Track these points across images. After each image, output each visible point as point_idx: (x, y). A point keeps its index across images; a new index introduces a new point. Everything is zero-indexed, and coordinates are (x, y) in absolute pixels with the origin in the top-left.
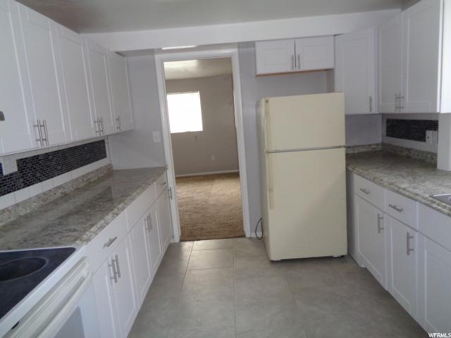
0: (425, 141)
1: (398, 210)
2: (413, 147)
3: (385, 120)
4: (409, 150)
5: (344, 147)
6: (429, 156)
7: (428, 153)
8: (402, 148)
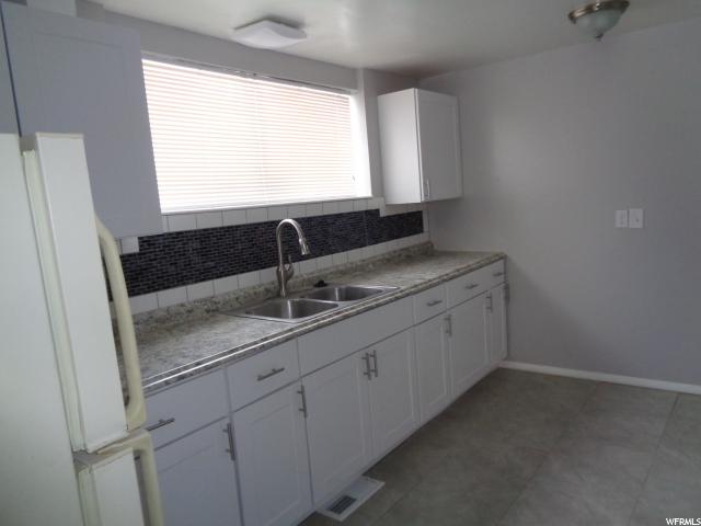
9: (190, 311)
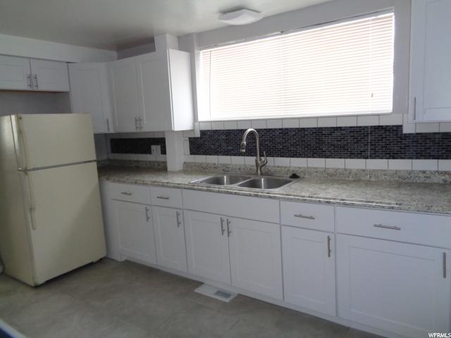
0: (150, 153)
1: (165, 198)
2: (140, 159)
3: (109, 140)
4: (137, 161)
5: (95, 161)
6: (156, 164)
7: (155, 162)
8: (130, 161)
9: (216, 168)
